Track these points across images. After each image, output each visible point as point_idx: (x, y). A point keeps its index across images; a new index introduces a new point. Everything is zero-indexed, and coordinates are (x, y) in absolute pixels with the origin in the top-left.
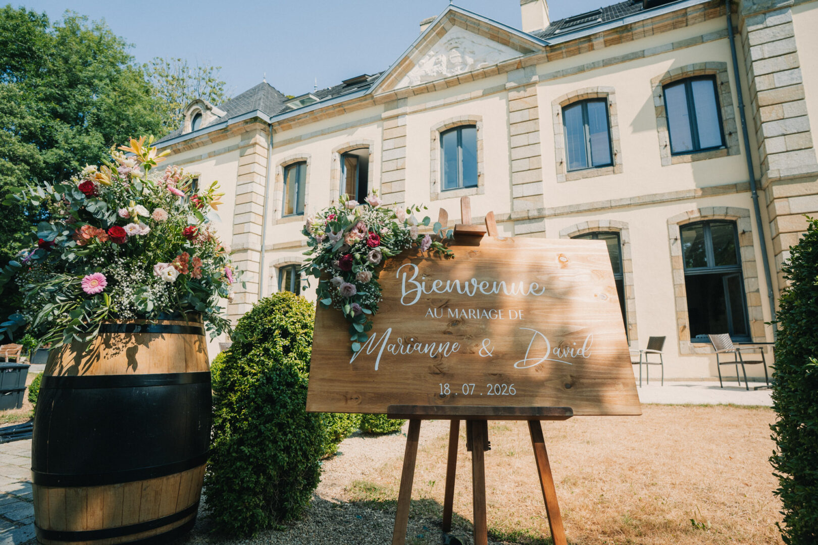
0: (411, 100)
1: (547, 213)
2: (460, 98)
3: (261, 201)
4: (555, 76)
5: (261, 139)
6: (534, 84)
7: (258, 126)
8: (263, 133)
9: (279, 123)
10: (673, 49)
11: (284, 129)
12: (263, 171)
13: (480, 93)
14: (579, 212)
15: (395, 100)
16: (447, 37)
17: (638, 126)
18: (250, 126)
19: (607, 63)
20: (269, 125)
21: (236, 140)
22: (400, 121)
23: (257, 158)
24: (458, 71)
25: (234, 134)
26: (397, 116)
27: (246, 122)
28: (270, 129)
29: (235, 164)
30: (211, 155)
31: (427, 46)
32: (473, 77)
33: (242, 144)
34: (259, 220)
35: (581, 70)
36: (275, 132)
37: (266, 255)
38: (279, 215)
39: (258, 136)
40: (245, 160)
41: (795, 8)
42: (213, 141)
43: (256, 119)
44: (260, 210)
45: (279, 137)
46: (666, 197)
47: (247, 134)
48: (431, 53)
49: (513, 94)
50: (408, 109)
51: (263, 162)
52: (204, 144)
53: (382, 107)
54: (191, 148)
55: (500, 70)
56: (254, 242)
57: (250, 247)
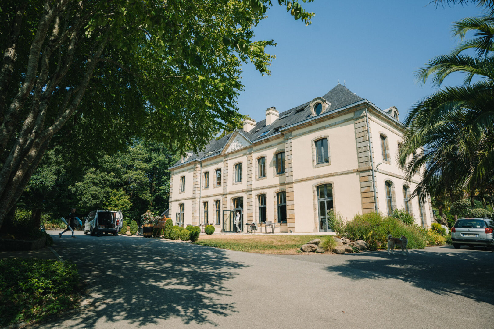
0: (230, 155)
1: (252, 189)
2: (238, 156)
3: (199, 183)
4: (257, 151)
5: (198, 166)
6: (252, 153)
7: (197, 162)
8: (199, 164)
9: (203, 161)
10: (277, 145)
11: (204, 162)
12: (199, 175)
13: (242, 155)
14: (259, 189)
15: (226, 156)
16: (236, 137)
17: (270, 166)
18: (195, 162)
19: (266, 148)
20: (200, 161)
21: (192, 166)
22: (227, 162)
23: (197, 171)
24: (239, 148)
25: (192, 164)
26: (226, 161)
27: (194, 161)
28: (201, 162)
29: (192, 173)
30: (188, 170)
31: (232, 140)
32: (241, 150)
33: (194, 167)
34: (199, 189)
35: (261, 149)
36: (202, 163)
37: (201, 199)
38: (204, 188)
39: (197, 165)
40: (195, 172)
41: (292, 139)
42: (188, 166)
43: (196, 161)
44: (199, 186)
45: (203, 164)
46: (273, 186)
47: (195, 165)
48: (233, 142)
49: (248, 156)
50: (228, 159)
51: (199, 172)
52: (186, 166)
53: (223, 157)
54: (183, 167)
55: (246, 148)
56: (197, 196)
57: (196, 197)
